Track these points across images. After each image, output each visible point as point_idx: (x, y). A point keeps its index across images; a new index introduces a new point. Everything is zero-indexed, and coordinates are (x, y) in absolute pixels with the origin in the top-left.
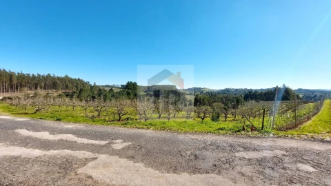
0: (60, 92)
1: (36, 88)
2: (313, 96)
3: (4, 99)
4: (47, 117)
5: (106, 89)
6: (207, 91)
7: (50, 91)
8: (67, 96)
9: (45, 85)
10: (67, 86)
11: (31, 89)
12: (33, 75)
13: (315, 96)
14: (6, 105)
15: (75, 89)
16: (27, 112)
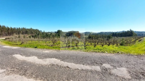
0: (29, 35)
1: (19, 34)
2: (141, 34)
3: (6, 39)
4: (28, 46)
5: (49, 33)
6: (93, 33)
7: (25, 35)
8: (33, 37)
9: (23, 32)
10: (32, 33)
11: (17, 34)
12: (17, 28)
13: (143, 34)
14: (7, 41)
15: (36, 34)
16: (17, 44)
